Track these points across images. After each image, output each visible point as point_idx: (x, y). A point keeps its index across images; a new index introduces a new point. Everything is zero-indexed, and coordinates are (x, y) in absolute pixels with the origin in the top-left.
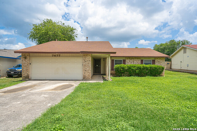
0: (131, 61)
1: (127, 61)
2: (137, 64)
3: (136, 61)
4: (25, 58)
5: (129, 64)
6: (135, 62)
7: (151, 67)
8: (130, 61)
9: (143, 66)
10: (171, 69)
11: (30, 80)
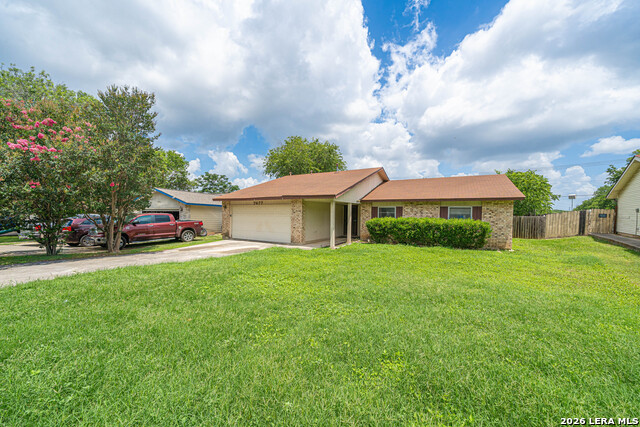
0: (415, 209)
1: (407, 209)
2: (430, 217)
3: (427, 209)
4: (225, 207)
5: (411, 216)
6: (425, 211)
7: (447, 226)
8: (412, 211)
9: (427, 223)
10: (615, 232)
11: (230, 238)
